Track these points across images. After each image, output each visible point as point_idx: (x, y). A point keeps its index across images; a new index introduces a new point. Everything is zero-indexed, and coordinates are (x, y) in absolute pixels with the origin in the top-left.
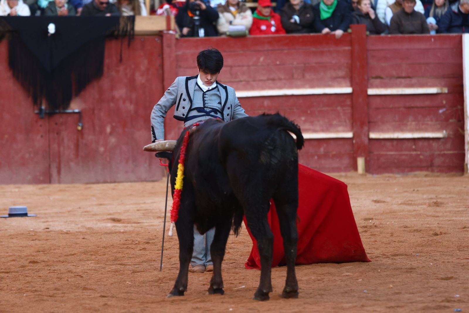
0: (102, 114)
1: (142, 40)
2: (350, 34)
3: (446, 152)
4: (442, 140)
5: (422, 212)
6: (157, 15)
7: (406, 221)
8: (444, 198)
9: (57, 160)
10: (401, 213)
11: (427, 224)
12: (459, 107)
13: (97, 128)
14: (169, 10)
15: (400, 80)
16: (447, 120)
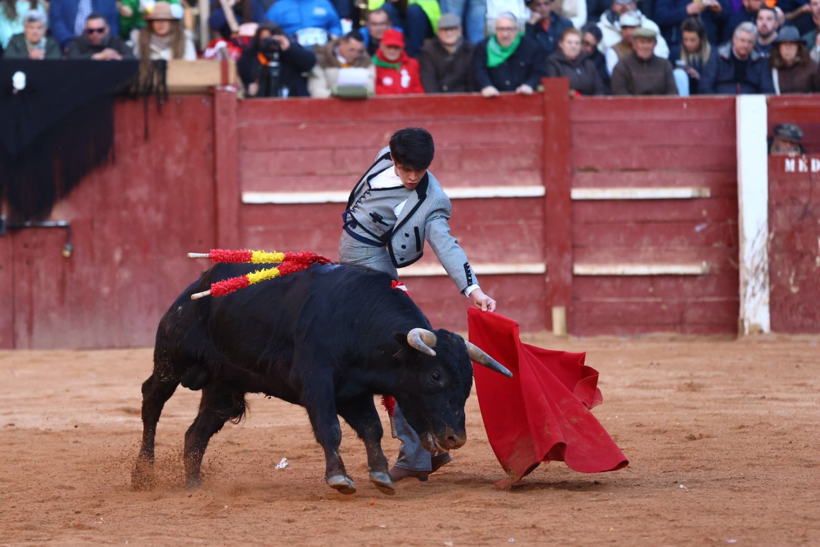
0: (107, 230)
1: (178, 102)
2: (542, 94)
3: (707, 299)
4: (699, 278)
5: (666, 400)
6: (204, 58)
7: (639, 416)
8: (705, 378)
9: (27, 309)
10: (631, 402)
11: (677, 420)
12: (730, 222)
13: (98, 254)
14: (226, 51)
15: (627, 174)
16: (708, 243)
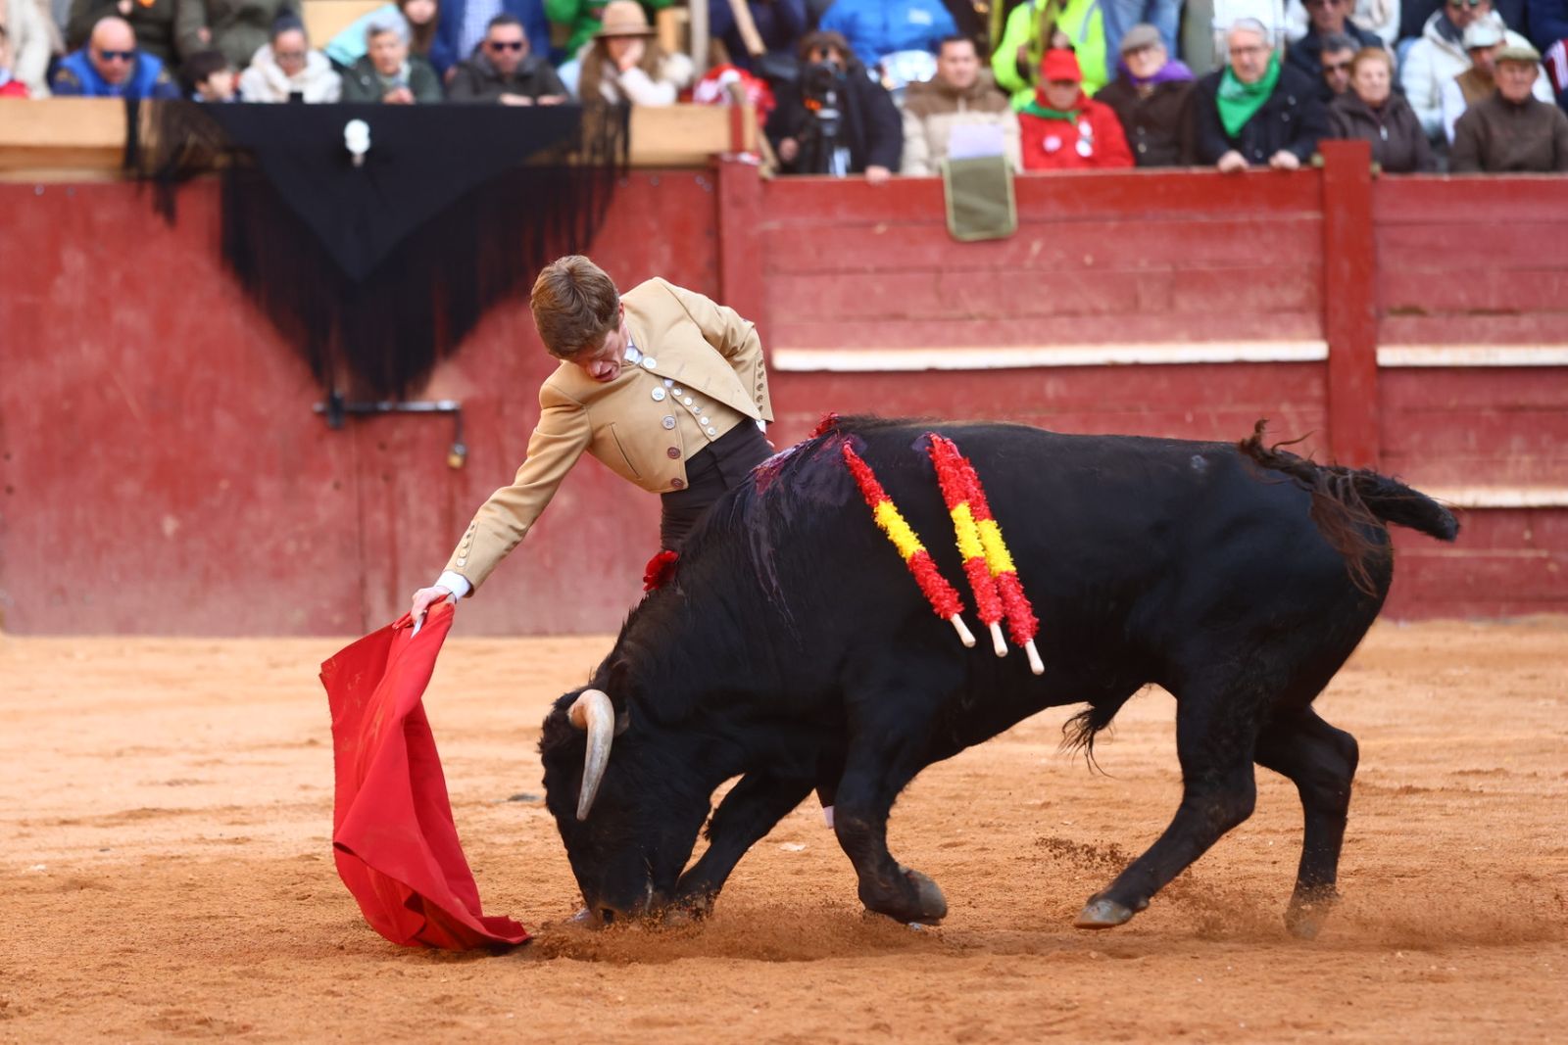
0: (528, 417)
1: (654, 184)
2: (1320, 171)
6: (699, 102)
9: (386, 562)
14: (740, 87)
15: (1480, 319)
